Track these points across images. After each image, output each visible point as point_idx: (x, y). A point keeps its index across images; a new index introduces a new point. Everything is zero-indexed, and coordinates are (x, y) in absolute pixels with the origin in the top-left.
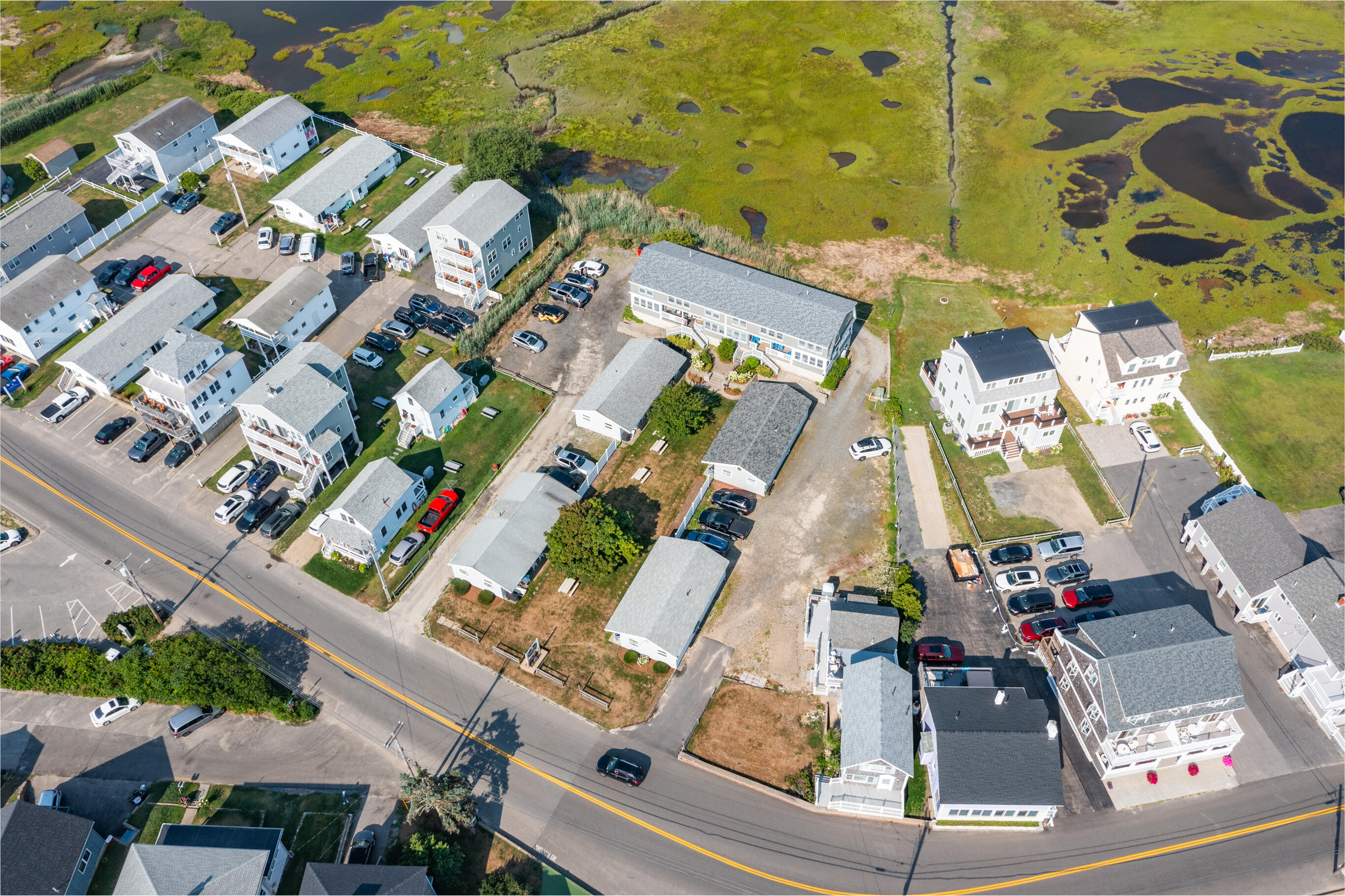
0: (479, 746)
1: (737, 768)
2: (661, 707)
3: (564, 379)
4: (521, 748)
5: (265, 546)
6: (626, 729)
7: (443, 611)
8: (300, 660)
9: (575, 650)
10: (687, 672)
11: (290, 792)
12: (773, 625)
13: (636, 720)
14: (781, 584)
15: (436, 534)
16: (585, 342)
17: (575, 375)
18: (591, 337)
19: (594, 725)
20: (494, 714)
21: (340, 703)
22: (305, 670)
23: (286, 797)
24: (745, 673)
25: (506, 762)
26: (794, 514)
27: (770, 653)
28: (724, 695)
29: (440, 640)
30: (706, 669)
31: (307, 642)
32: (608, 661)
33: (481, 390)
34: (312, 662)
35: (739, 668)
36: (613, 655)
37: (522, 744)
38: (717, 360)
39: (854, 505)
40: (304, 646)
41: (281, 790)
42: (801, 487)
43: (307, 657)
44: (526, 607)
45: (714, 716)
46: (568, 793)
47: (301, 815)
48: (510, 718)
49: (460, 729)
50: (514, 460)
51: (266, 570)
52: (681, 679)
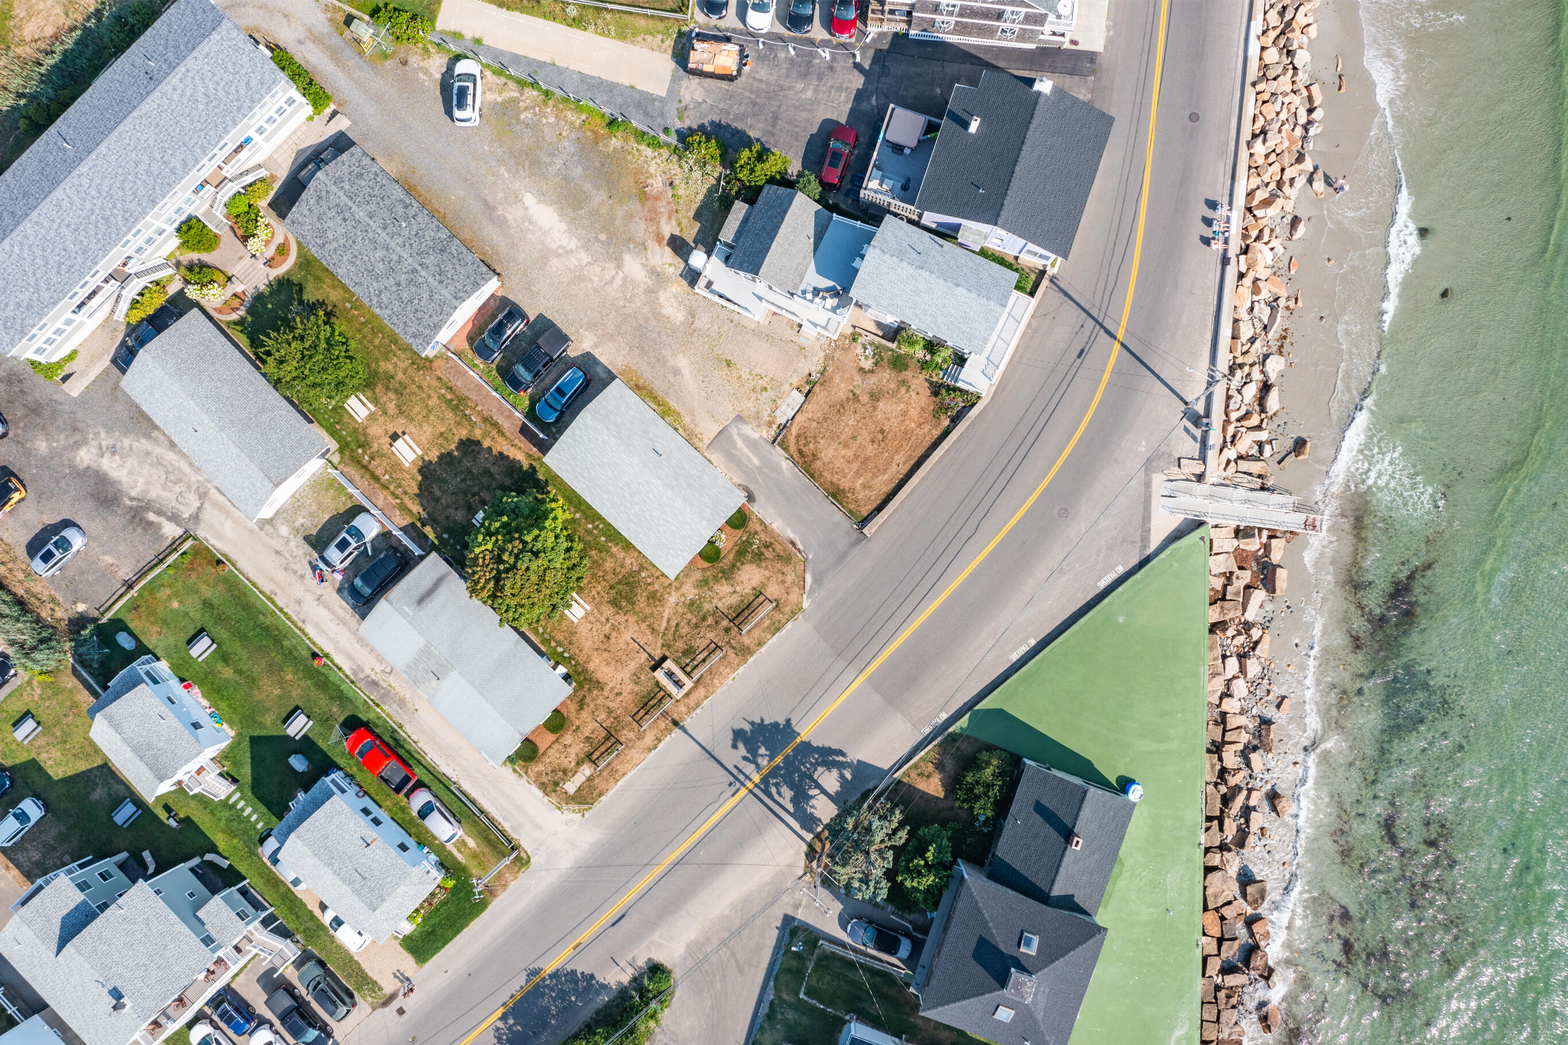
0: (774, 772)
1: (904, 469)
2: (791, 535)
3: (159, 513)
4: (793, 722)
5: (363, 1015)
6: (807, 588)
7: (557, 784)
8: (576, 982)
9: (673, 623)
10: (752, 487)
11: (765, 1009)
12: (717, 351)
13: (800, 572)
14: (658, 316)
15: (418, 770)
16: (85, 457)
17: (156, 493)
18: (77, 445)
19: (789, 625)
20: (735, 746)
21: (656, 936)
22: (592, 977)
23: (770, 1017)
24: (778, 413)
25: (806, 748)
26: (545, 256)
27: (758, 370)
28: (800, 452)
29: (601, 795)
30: (756, 461)
31: (549, 969)
32: (704, 583)
33: (142, 649)
34: (582, 967)
35: (767, 419)
36: (698, 575)
37: (788, 721)
38: (206, 257)
39: (559, 162)
40: (555, 975)
41: (759, 1020)
42: (501, 223)
43: (573, 973)
44: (585, 671)
45: (826, 474)
46: (869, 680)
47: (800, 1000)
48: (747, 727)
49: (743, 792)
50: (310, 629)
51: (406, 1016)
52: (760, 498)
